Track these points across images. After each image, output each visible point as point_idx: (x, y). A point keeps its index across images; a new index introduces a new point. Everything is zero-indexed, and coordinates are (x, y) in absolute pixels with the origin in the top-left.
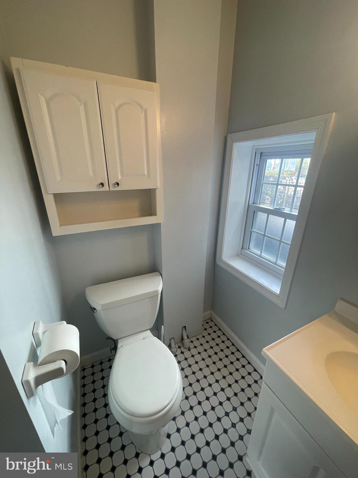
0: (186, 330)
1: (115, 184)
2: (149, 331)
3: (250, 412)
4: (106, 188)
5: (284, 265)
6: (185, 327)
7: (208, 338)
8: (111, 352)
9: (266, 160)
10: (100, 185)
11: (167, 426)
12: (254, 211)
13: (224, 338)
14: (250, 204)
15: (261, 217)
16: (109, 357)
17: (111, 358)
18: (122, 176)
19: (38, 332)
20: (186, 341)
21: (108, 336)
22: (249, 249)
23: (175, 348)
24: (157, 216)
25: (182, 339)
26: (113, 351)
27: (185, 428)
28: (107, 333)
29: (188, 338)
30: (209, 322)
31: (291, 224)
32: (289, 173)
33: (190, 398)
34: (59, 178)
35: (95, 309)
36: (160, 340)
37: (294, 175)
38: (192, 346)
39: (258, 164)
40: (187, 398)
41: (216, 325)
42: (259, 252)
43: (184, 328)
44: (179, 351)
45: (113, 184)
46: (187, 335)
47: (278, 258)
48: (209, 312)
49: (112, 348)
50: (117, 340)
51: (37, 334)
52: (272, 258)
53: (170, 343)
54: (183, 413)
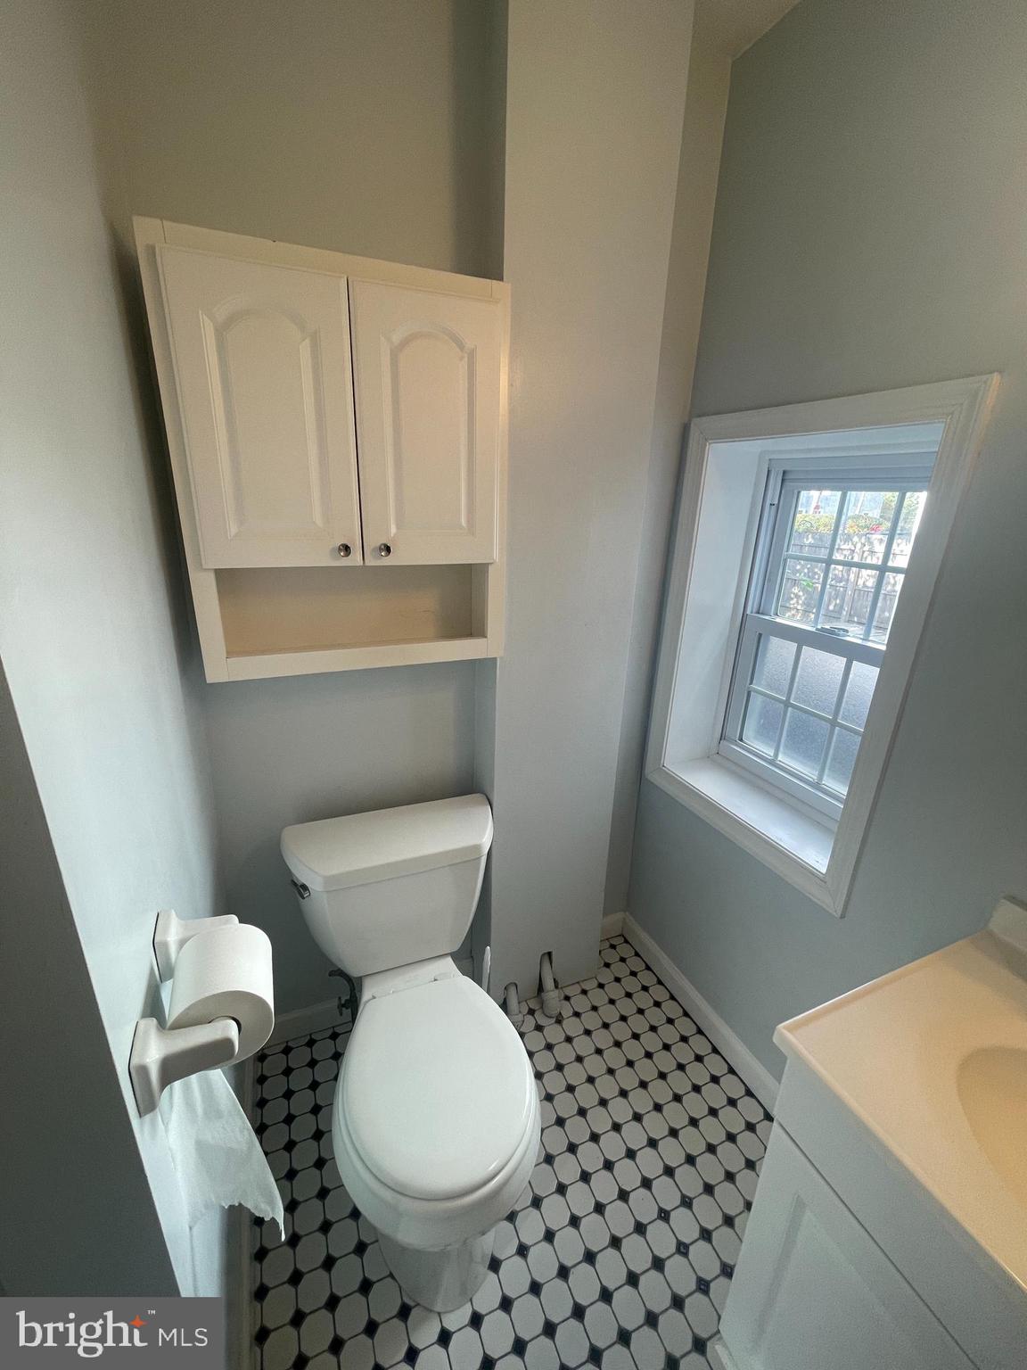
0: (551, 964)
1: (380, 549)
2: (449, 959)
3: (732, 1213)
4: (355, 559)
5: (843, 790)
6: (549, 954)
7: (615, 991)
8: (341, 1014)
9: (799, 492)
10: (340, 549)
11: (490, 1237)
12: (760, 635)
13: (658, 993)
14: (748, 612)
15: (779, 651)
16: (333, 1027)
17: (338, 1030)
18: (398, 528)
19: (169, 939)
20: (552, 996)
21: (336, 966)
22: (741, 740)
23: (520, 1012)
24: (486, 637)
25: (541, 989)
26: (347, 1012)
27: (540, 1244)
28: (333, 958)
29: (556, 987)
30: (617, 943)
31: (866, 676)
32: (862, 523)
33: (557, 1161)
34: (233, 529)
35: (305, 887)
36: (480, 984)
37: (875, 529)
38: (567, 1011)
39: (776, 502)
40: (549, 1159)
41: (637, 954)
42: (768, 752)
43: (546, 957)
44: (530, 1023)
45: (374, 550)
46: (554, 980)
47: (827, 771)
48: (619, 916)
49: (343, 1002)
50: (360, 979)
51: (165, 945)
52: (808, 771)
53: (505, 999)
54: (537, 1202)
